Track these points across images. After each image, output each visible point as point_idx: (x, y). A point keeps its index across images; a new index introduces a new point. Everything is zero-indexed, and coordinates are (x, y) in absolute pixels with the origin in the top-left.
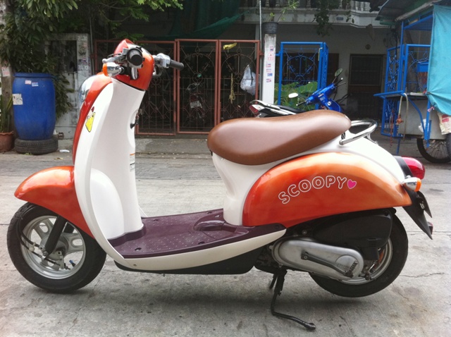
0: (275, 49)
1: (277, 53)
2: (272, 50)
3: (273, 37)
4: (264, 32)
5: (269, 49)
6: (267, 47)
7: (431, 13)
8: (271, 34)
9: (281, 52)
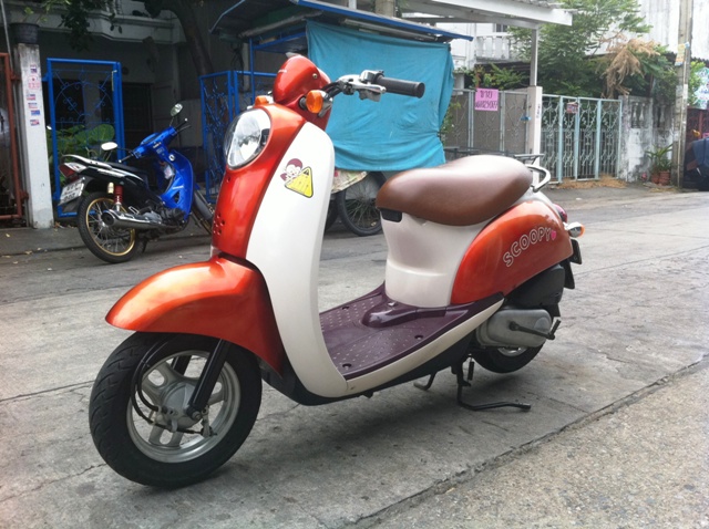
0: (39, 70)
1: (43, 75)
2: (35, 71)
3: (35, 49)
4: (15, 41)
5: (29, 69)
6: (25, 65)
7: (303, 30)
8: (30, 44)
9: (50, 75)
